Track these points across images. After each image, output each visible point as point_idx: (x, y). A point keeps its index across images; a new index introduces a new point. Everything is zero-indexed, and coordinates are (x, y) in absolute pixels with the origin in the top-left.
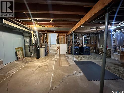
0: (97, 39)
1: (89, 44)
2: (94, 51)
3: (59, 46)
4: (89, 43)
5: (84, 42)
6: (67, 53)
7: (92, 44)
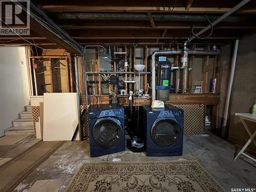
0: (217, 70)
1: (180, 92)
2: (207, 120)
3: (42, 104)
4: (181, 86)
5: (157, 84)
6: (78, 138)
7: (196, 92)
